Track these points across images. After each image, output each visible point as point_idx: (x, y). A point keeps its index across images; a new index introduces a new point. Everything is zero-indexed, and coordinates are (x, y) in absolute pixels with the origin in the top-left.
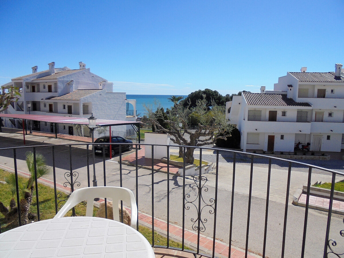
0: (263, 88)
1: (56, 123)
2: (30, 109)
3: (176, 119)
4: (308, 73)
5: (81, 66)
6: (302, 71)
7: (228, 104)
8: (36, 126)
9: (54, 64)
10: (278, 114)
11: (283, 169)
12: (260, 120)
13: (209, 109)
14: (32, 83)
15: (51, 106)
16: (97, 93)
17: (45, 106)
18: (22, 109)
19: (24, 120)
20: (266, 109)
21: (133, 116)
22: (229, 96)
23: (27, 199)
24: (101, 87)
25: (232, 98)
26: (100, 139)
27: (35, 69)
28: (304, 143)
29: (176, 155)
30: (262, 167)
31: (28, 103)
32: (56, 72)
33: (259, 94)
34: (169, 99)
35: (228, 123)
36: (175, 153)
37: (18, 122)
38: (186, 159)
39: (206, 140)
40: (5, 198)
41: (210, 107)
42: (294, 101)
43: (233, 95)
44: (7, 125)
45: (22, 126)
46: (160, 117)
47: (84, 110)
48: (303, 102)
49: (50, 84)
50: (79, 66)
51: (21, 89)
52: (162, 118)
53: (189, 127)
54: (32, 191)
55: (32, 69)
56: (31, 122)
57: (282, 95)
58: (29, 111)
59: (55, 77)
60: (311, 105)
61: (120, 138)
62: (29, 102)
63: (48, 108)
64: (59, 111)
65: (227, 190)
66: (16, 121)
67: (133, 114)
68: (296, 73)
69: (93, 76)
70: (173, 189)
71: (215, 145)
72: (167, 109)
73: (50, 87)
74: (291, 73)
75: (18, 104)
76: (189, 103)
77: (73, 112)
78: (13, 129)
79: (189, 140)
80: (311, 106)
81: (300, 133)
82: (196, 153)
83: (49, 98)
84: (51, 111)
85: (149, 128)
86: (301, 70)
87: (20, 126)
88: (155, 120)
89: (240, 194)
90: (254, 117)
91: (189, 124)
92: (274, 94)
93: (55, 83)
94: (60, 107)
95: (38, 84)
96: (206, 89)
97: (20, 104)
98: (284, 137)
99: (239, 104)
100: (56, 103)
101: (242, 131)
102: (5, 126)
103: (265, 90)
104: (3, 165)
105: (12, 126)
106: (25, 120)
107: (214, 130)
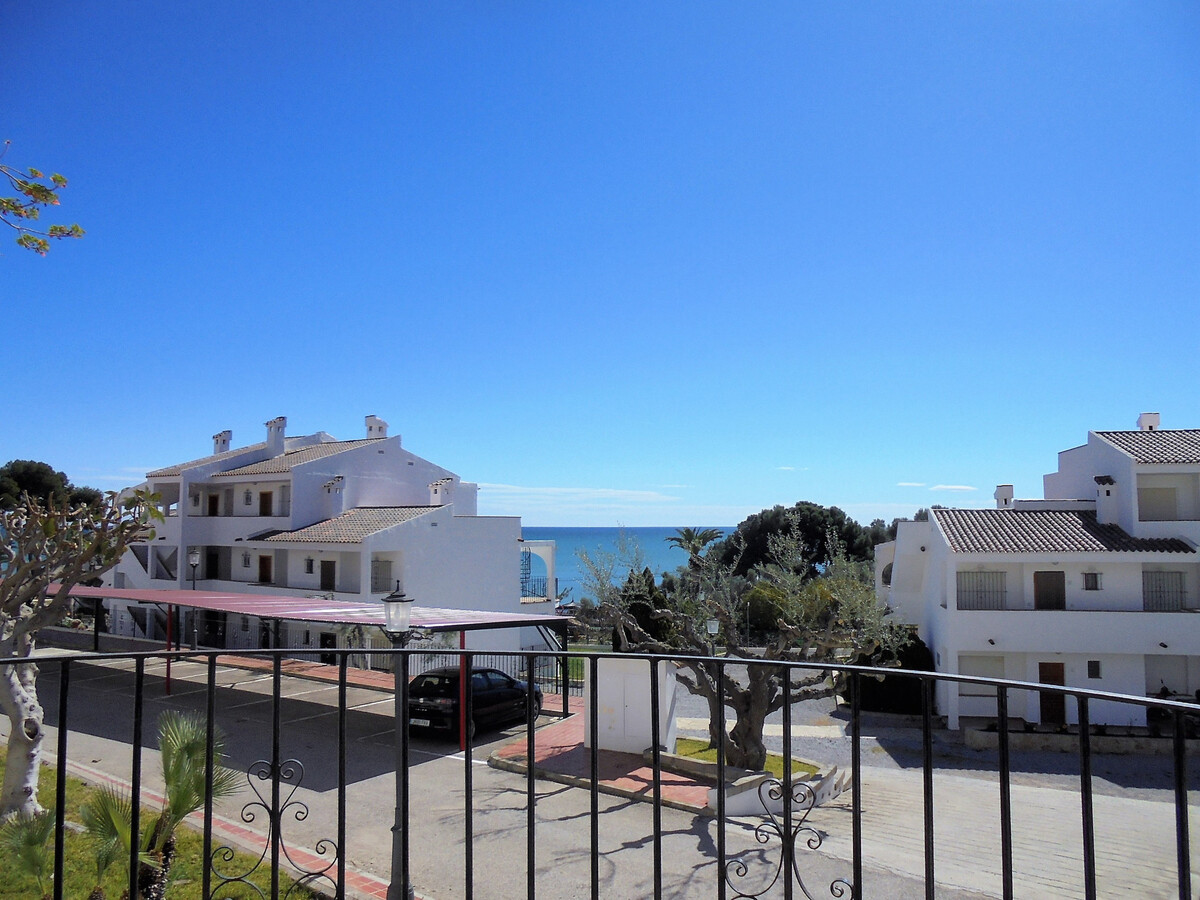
0: (1004, 492)
1: (278, 621)
2: (199, 571)
3: (697, 606)
4: (1167, 432)
5: (371, 428)
6: (1142, 428)
7: (882, 553)
8: (214, 631)
9: (285, 425)
10: (1070, 583)
11: (1112, 795)
12: (1002, 607)
13: (813, 573)
14: (210, 487)
15: (265, 562)
16: (423, 517)
17: (247, 562)
18: (170, 574)
19: (174, 609)
20: (1022, 566)
21: (545, 599)
22: (884, 526)
23: (145, 890)
24: (435, 500)
25: (893, 533)
26: (428, 679)
27: (223, 439)
28: (1182, 692)
29: (699, 739)
30: (1026, 784)
31: (191, 550)
32: (287, 450)
33: (990, 511)
34: (672, 540)
35: (886, 621)
36: (694, 731)
37: (157, 617)
38: (738, 751)
39: (810, 682)
40: (73, 885)
41: (820, 568)
42: (1126, 534)
43: (896, 522)
44: (118, 626)
45: (165, 629)
46: (637, 597)
47: (375, 579)
48: (1162, 539)
49: (266, 489)
50: (366, 429)
51: (173, 507)
52: (648, 601)
53: (745, 640)
54: (165, 861)
55: (213, 441)
56: (197, 618)
57: (1079, 512)
58: (192, 579)
59: (285, 466)
60: (1193, 547)
61: (497, 677)
62: (194, 548)
63: (254, 570)
64: (291, 579)
65: (895, 872)
66: (148, 611)
67: (545, 590)
68: (1121, 433)
69: (412, 462)
70: (697, 867)
71: (841, 700)
72: (665, 575)
73: (266, 499)
74: (1102, 433)
75: (159, 557)
76: (739, 545)
77: (337, 582)
78: (135, 639)
79: (744, 684)
80: (1195, 552)
81: (1163, 651)
82: (772, 729)
83: (261, 537)
84: (265, 579)
85: (602, 643)
86: (1139, 423)
87: (161, 630)
88: (620, 609)
89: (953, 891)
90: (979, 595)
91: (743, 626)
92: (1048, 512)
93: (284, 486)
94: (295, 569)
95: (229, 491)
96: (802, 503)
97: (166, 555)
98: (1104, 670)
99: (923, 549)
100: (282, 554)
101: (938, 649)
102: (111, 631)
103: (1013, 500)
104: (85, 764)
105: (134, 630)
106: (177, 607)
107: (836, 643)
